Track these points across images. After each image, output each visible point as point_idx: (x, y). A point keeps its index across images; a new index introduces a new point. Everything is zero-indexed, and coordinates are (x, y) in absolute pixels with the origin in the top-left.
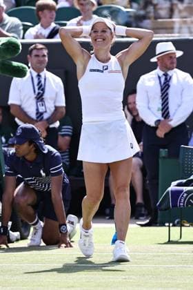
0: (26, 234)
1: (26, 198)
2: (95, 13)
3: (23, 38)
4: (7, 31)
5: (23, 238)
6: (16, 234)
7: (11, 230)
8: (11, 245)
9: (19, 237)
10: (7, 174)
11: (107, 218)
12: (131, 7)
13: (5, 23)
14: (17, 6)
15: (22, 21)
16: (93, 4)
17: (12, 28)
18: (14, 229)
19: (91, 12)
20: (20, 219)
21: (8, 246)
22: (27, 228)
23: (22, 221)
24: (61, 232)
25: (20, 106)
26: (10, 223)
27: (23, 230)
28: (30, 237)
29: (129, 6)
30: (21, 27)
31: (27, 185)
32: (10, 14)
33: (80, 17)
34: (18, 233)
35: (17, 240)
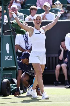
0: (25, 91)
1: (25, 78)
2: (50, 11)
3: (24, 20)
4: (19, 18)
5: (24, 92)
6: (22, 91)
7: (20, 90)
8: (20, 95)
9: (23, 92)
10: (19, 69)
11: (55, 85)
12: (63, 9)
13: (18, 15)
14: (22, 9)
15: (24, 14)
16: (49, 8)
17: (20, 17)
18: (21, 89)
19: (48, 11)
20: (23, 86)
21: (19, 96)
22: (26, 89)
23: (24, 86)
24: (38, 91)
25: (19, 45)
26: (20, 87)
27: (24, 90)
28: (27, 92)
29: (62, 8)
30: (24, 16)
31: (26, 73)
32: (19, 12)
33: (44, 13)
34: (23, 91)
35: (22, 93)
